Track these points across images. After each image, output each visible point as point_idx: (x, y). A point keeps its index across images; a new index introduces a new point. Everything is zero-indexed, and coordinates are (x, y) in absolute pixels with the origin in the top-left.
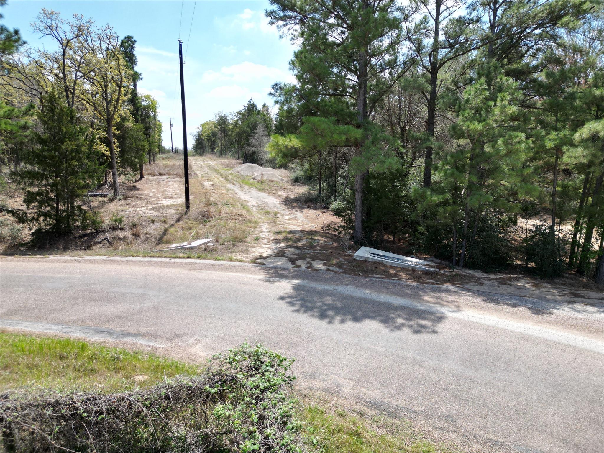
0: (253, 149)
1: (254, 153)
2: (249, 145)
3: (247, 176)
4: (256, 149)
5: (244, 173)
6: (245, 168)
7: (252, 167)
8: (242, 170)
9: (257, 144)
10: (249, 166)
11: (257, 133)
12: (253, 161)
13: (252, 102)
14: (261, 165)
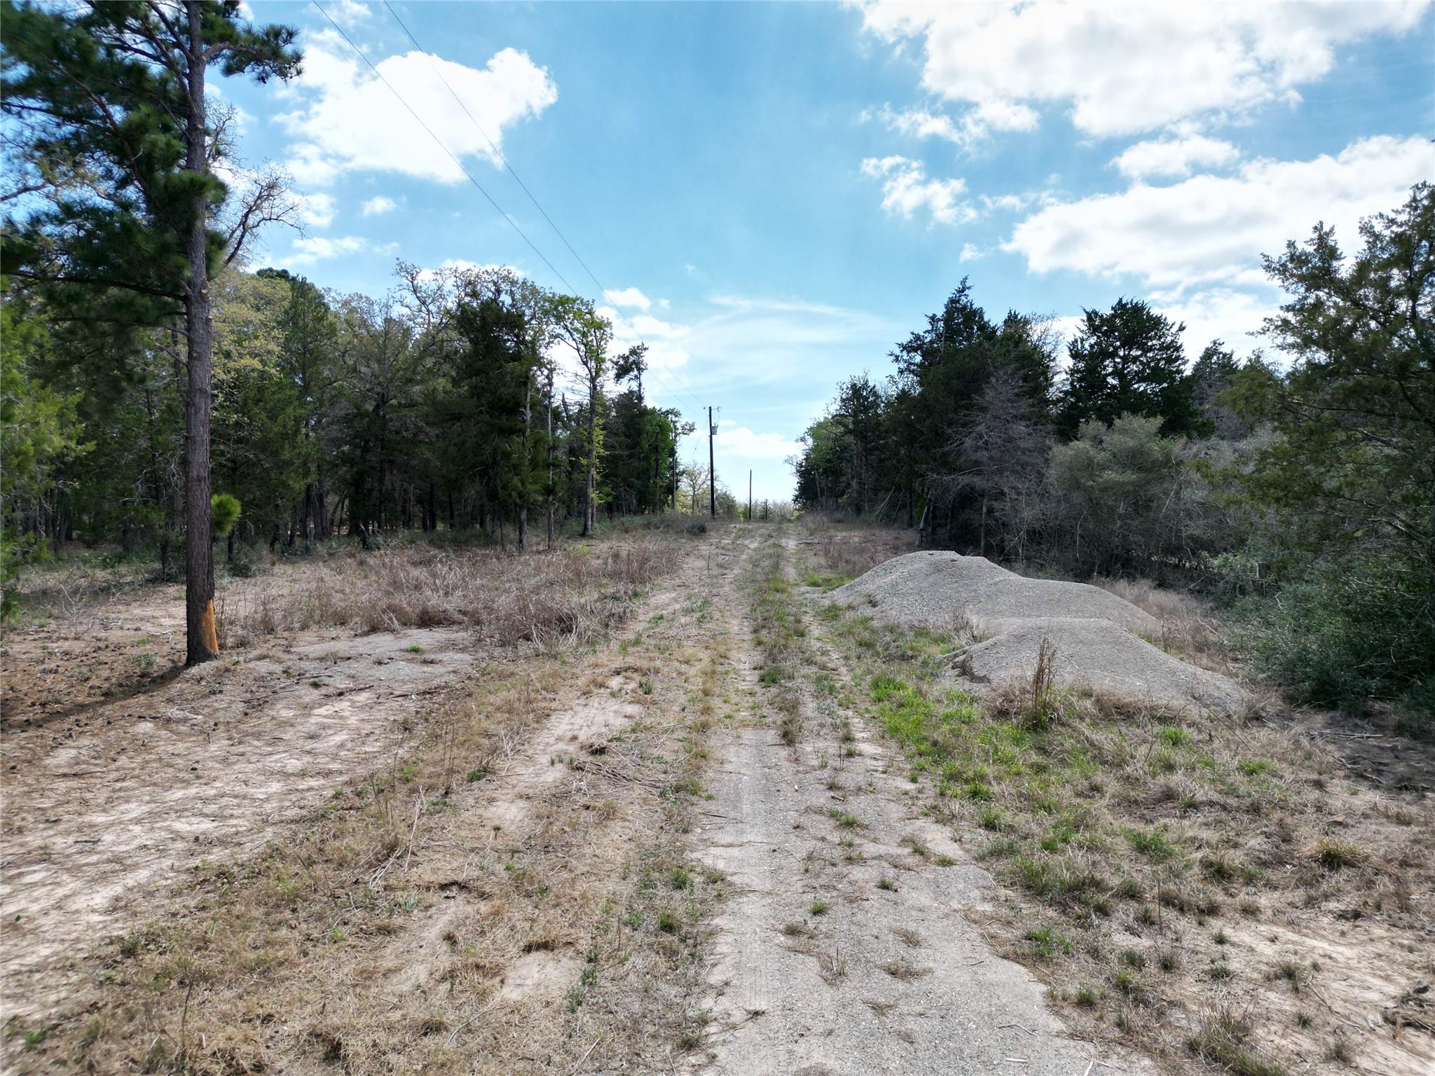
0: (963, 480)
1: (968, 498)
2: (948, 465)
3: (922, 632)
4: (978, 482)
5: (900, 611)
6: (912, 577)
7: (957, 574)
8: (894, 589)
9: (982, 455)
10: (937, 568)
11: (984, 410)
12: (964, 541)
13: (964, 300)
14: (1003, 556)
